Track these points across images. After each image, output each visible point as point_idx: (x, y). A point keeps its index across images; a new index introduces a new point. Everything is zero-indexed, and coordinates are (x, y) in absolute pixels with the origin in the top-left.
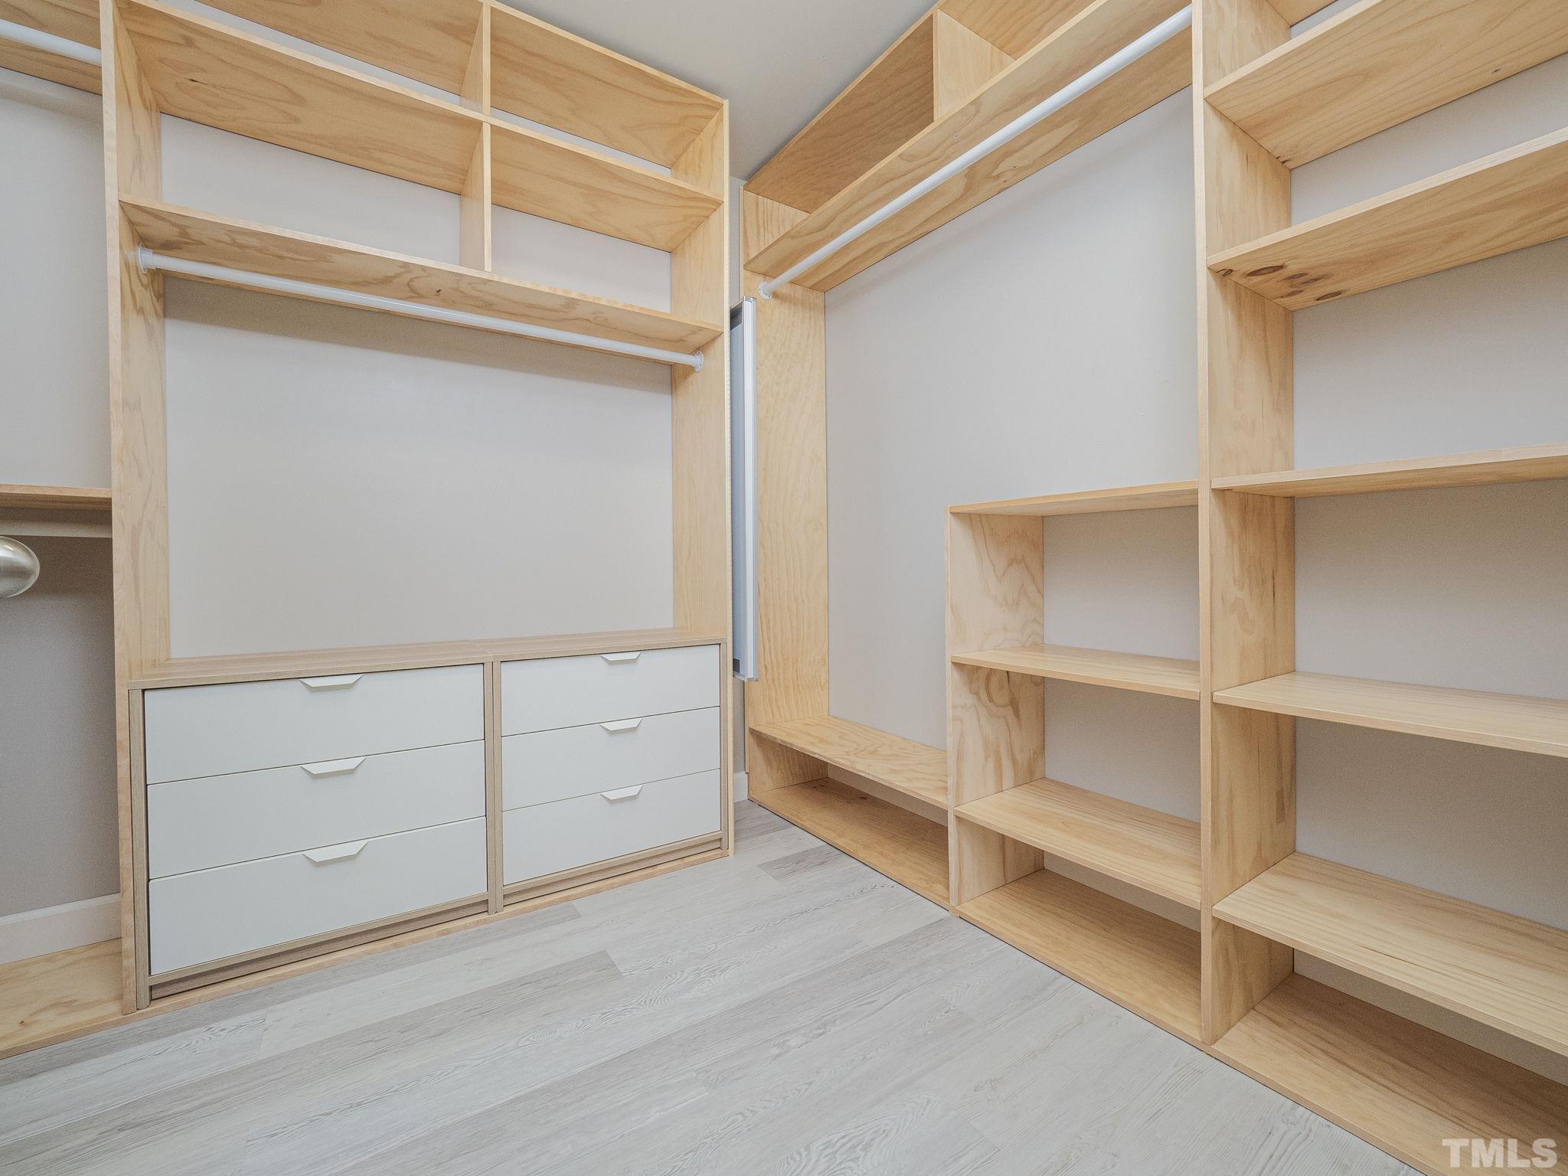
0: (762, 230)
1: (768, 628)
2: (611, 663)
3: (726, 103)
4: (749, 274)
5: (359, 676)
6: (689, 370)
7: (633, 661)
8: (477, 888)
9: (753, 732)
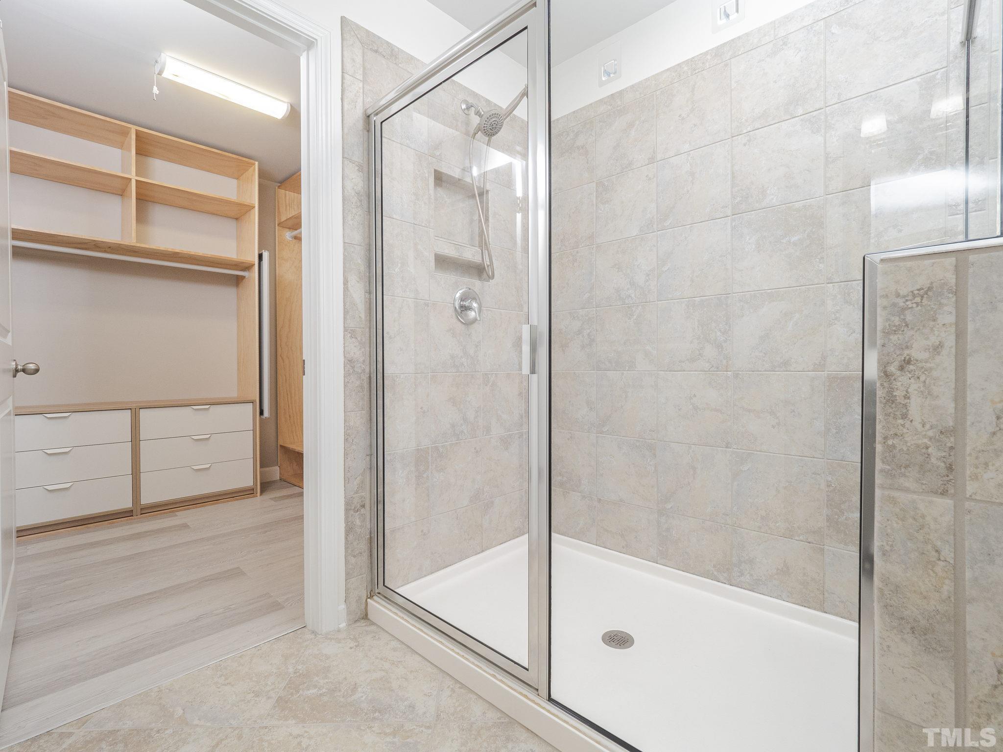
0: (288, 208)
1: (291, 397)
2: (196, 410)
3: (257, 163)
4: (281, 228)
5: (71, 413)
6: (243, 277)
7: (208, 409)
8: (128, 504)
9: (281, 446)
